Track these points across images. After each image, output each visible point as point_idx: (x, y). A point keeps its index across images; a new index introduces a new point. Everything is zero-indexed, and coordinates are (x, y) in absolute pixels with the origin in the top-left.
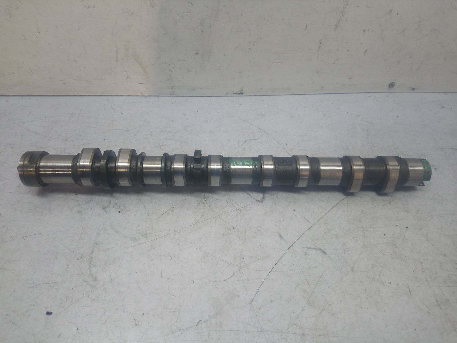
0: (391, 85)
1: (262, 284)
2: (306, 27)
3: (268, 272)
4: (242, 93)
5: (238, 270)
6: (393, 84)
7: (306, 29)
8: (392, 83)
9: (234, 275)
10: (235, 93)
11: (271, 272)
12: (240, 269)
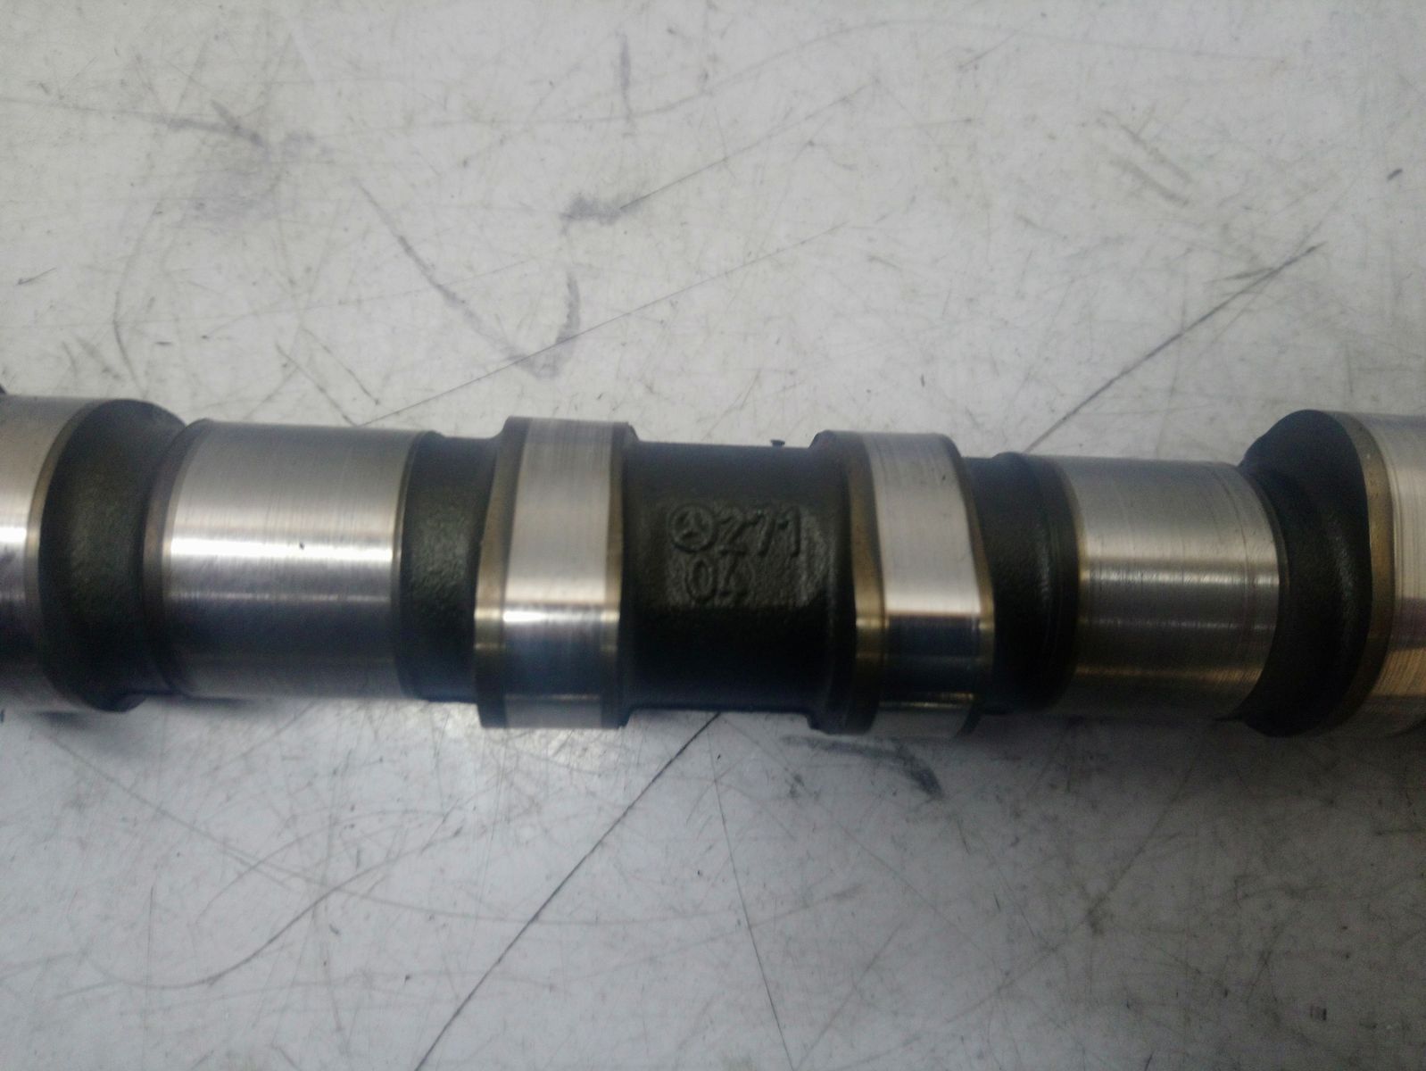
1: (457, 1013)
3: (511, 929)
5: (308, 910)
9: (275, 945)
11: (535, 927)
12: (316, 903)
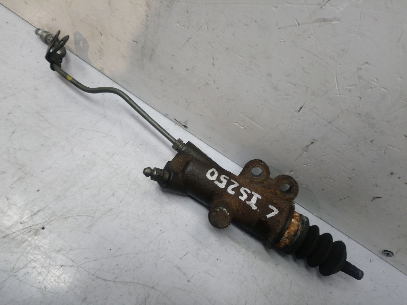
0: (387, 253)
2: (301, 108)
4: (186, 127)
6: (390, 254)
7: (299, 111)
8: (390, 252)
10: (177, 121)
